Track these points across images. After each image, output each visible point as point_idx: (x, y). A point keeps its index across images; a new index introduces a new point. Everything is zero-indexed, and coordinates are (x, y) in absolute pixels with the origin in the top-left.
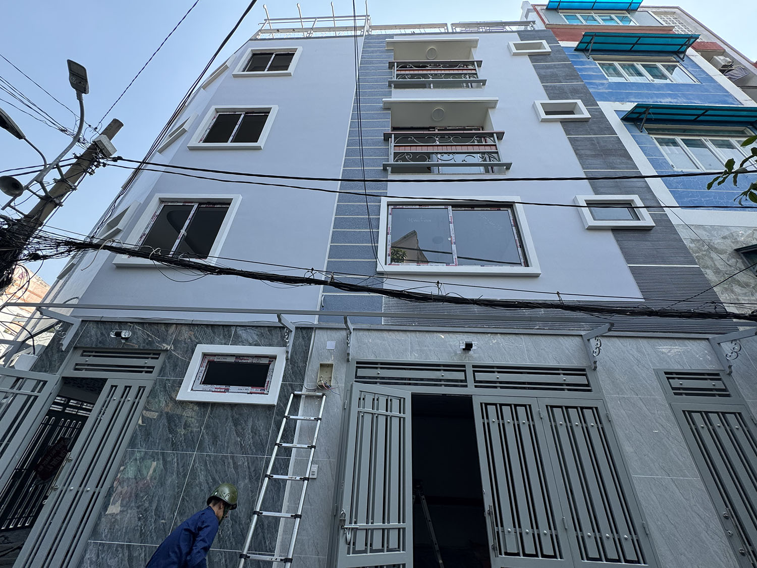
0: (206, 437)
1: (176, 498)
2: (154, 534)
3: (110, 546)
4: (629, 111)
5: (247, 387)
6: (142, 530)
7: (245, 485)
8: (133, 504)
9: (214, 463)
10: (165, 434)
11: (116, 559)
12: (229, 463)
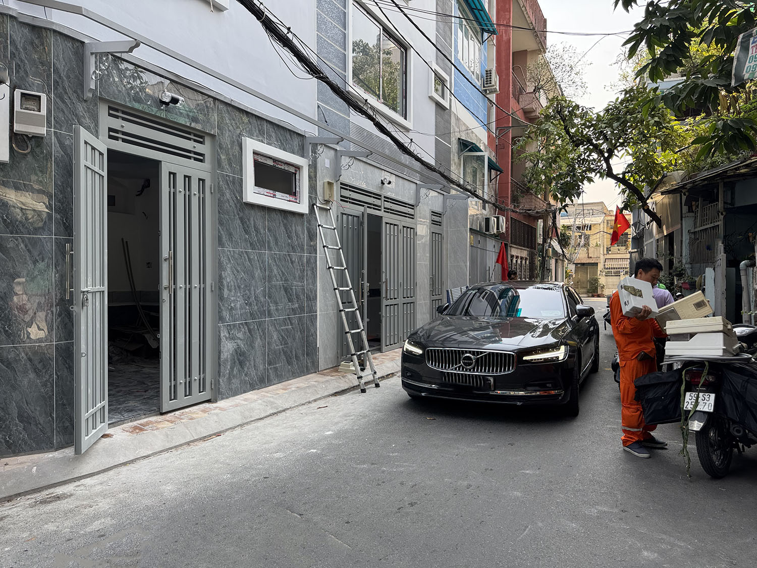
0: (270, 238)
1: (264, 287)
2: (258, 313)
3: (234, 325)
5: (286, 195)
6: (250, 312)
7: (299, 275)
8: (239, 294)
9: (280, 259)
10: (243, 234)
11: (241, 333)
12: (288, 260)
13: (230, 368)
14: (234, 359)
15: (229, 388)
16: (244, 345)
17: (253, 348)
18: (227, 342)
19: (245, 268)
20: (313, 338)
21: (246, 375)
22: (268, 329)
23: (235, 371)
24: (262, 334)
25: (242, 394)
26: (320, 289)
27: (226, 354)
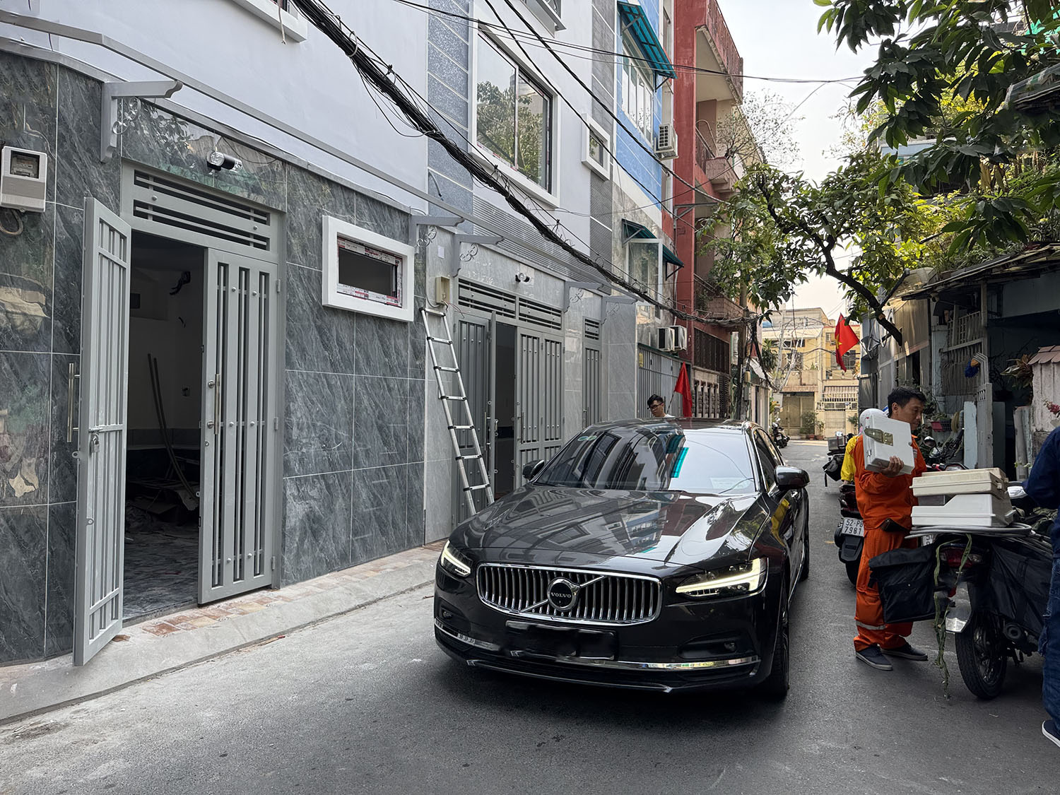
0: (359, 355)
1: (350, 424)
2: (340, 461)
3: (306, 479)
4: (628, 4)
5: (383, 296)
6: (329, 459)
7: (399, 407)
8: (313, 435)
9: (372, 385)
10: (320, 351)
11: (316, 489)
12: (384, 386)
13: (299, 540)
14: (305, 528)
15: (298, 569)
16: (320, 508)
17: (332, 511)
18: (295, 503)
19: (323, 397)
20: (418, 497)
21: (321, 550)
22: (354, 485)
23: (306, 545)
24: (345, 491)
25: (315, 577)
26: (428, 428)
27: (293, 520)
